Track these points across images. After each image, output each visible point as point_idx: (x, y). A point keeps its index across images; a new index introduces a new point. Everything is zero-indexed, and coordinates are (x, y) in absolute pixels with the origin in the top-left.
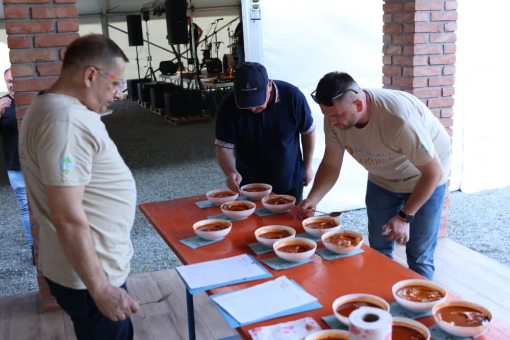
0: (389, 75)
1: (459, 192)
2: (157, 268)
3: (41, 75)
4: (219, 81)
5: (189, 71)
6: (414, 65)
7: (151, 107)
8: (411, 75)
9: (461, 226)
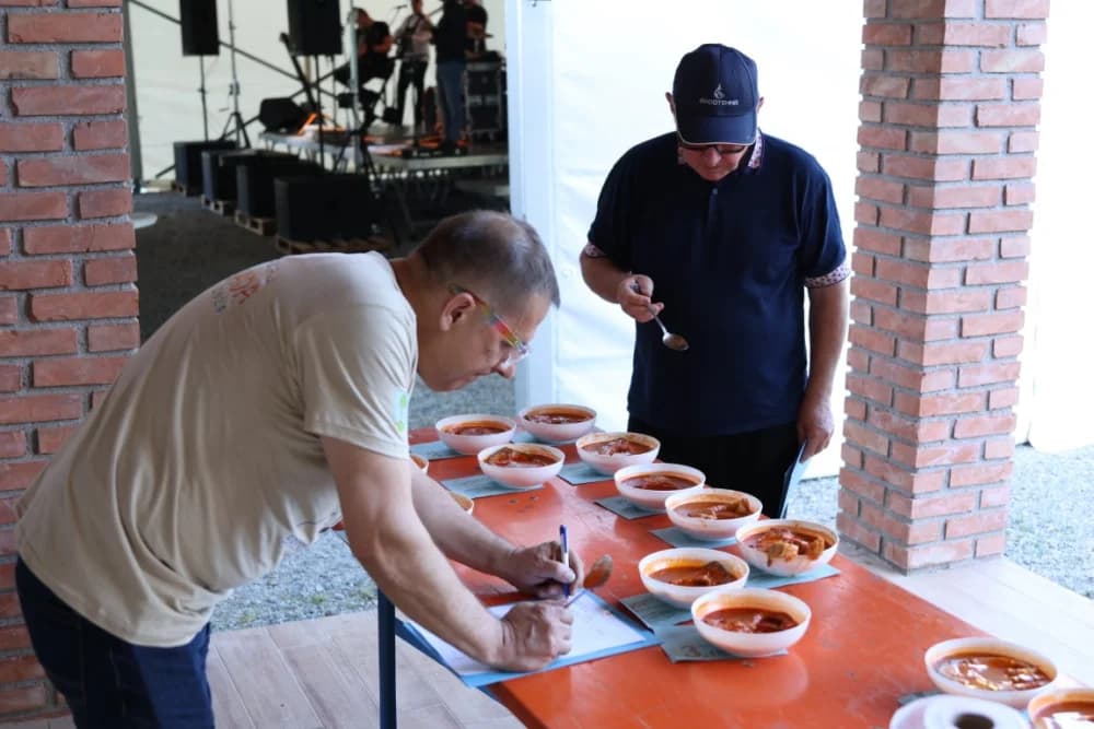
0: (875, 148)
1: (1026, 448)
2: (275, 617)
3: (21, 113)
4: (415, 154)
5: (336, 125)
6: (939, 125)
7: (238, 212)
8: (931, 151)
9: (1033, 533)
